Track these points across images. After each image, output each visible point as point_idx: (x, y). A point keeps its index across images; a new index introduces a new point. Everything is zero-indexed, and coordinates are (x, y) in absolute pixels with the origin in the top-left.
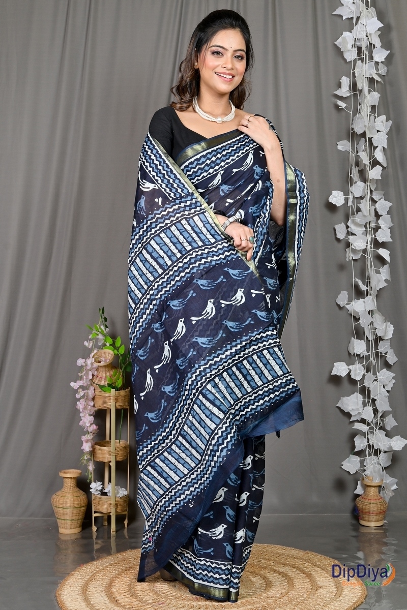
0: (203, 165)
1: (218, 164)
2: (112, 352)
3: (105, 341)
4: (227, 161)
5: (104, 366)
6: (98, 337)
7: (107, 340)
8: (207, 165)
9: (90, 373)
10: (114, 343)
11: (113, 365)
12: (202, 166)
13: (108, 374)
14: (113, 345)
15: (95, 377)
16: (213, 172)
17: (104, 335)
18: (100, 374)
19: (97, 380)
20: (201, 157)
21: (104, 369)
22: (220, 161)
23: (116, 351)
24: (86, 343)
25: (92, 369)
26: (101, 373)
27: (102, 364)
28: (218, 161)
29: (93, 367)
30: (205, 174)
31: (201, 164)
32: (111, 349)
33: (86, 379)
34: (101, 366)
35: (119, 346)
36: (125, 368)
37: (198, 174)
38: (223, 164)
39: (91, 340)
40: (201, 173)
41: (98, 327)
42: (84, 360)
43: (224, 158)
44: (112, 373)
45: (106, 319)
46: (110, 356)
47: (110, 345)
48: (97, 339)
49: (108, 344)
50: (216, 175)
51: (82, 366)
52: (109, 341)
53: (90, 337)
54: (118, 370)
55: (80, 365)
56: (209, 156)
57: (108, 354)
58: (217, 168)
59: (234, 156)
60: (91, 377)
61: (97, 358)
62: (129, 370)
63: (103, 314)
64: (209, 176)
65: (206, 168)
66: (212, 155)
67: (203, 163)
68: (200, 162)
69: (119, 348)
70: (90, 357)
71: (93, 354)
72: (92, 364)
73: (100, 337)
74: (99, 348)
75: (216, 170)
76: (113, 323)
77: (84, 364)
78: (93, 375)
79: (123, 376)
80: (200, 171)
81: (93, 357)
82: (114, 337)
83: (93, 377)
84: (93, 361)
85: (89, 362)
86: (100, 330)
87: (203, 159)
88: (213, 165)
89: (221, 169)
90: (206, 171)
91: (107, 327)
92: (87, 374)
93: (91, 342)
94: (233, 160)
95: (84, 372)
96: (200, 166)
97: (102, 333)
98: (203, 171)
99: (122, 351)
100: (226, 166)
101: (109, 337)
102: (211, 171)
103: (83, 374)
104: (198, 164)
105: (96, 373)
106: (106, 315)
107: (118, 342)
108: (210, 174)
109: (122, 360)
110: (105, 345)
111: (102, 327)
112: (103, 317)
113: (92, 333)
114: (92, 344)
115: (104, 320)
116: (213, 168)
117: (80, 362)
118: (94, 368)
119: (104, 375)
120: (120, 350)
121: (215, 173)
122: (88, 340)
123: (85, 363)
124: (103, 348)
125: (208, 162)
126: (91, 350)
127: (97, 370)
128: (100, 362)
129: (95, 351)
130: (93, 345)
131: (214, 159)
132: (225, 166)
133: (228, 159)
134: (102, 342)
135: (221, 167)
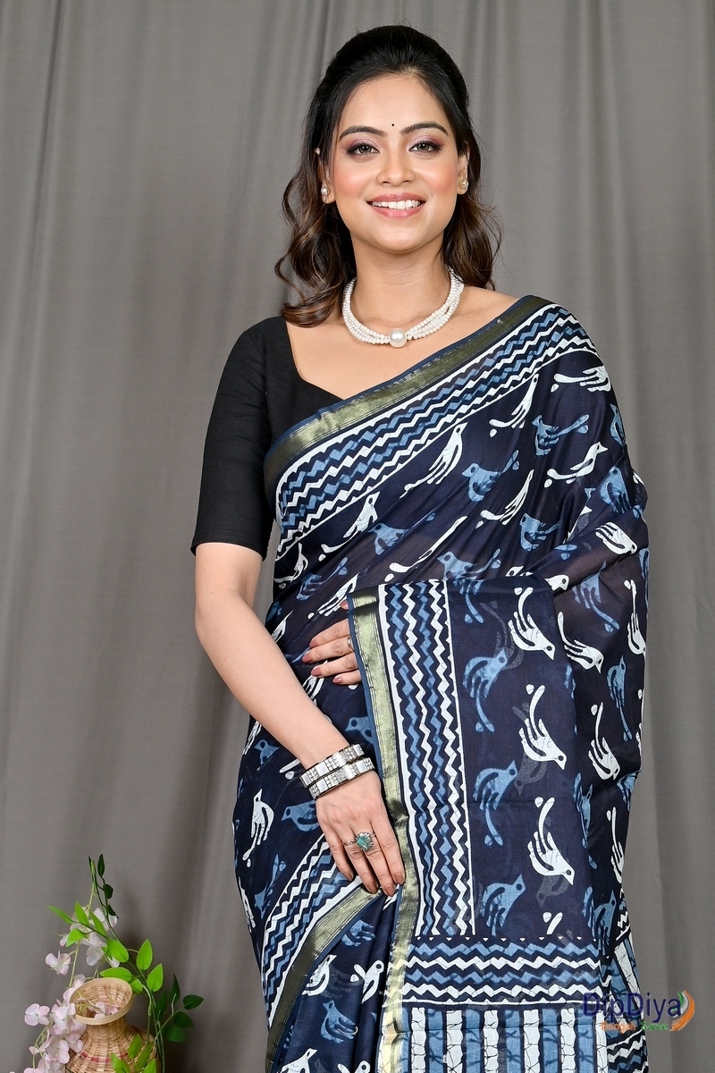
0: (321, 482)
1: (360, 477)
2: (126, 986)
3: (108, 953)
4: (387, 464)
5: (105, 1026)
6: (85, 941)
7: (113, 952)
8: (331, 480)
9: (64, 1047)
10: (133, 957)
11: (131, 1024)
12: (318, 485)
13: (115, 1050)
14: (130, 964)
15: (76, 1057)
16: (349, 499)
17: (105, 937)
18: (93, 1050)
19: (84, 1067)
20: (313, 459)
21: (103, 1035)
22: (366, 467)
23: (137, 982)
24: (51, 960)
25: (70, 1034)
26: (95, 1045)
27: (99, 1019)
28: (361, 468)
29: (72, 1028)
30: (329, 505)
31: (315, 480)
32: (124, 978)
33: (52, 1063)
34: (95, 1027)
35: (147, 967)
36: (166, 1032)
37: (311, 505)
38: (374, 474)
39: (65, 950)
40: (318, 504)
41: (87, 914)
42: (46, 1009)
43: (379, 458)
44: (126, 1045)
45: (108, 891)
46: (121, 996)
47: (121, 965)
48: (84, 948)
49: (115, 963)
50: (360, 505)
51: (40, 1027)
52: (119, 954)
53: (62, 943)
54: (146, 1037)
55: (35, 1024)
56: (336, 455)
57: (115, 993)
58: (358, 485)
59: (405, 447)
60: (65, 1058)
61: (83, 1002)
62: (176, 1036)
63: (101, 874)
64: (339, 509)
65: (330, 489)
66: (344, 450)
67: (320, 474)
68: (313, 473)
69: (147, 973)
70: (62, 1000)
71: (70, 992)
72: (70, 1020)
73: (93, 941)
74: (91, 974)
75: (356, 493)
76: (131, 904)
77: (46, 1021)
78: (72, 1053)
79: (158, 1056)
80: (313, 498)
81: (71, 1002)
82: (132, 942)
83: (71, 1058)
84: (73, 1012)
85: (61, 1014)
86: (91, 922)
87: (319, 466)
88: (346, 480)
89: (370, 489)
90: (330, 497)
91: (113, 913)
92: (53, 1049)
93: (66, 956)
94: (402, 459)
95: (47, 1045)
96: (314, 485)
97: (97, 929)
98: (321, 498)
99: (156, 981)
100: (385, 478)
101: (118, 944)
102: (343, 495)
103: (42, 1049)
104: (307, 480)
105: (79, 1047)
106: (109, 878)
107: (145, 958)
108: (340, 503)
109: (155, 1010)
110: (108, 966)
111: (99, 914)
112: (101, 885)
113: (68, 931)
114: (68, 962)
115: (102, 893)
116: (347, 487)
117: (35, 1014)
118: (74, 1032)
119: (103, 1052)
120: (150, 981)
121: (354, 500)
122: (57, 950)
123: (48, 1016)
124: (102, 973)
125: (333, 471)
126: (66, 981)
127: (84, 1036)
128: (91, 1014)
129: (78, 984)
130: (70, 966)
131: (348, 462)
132: (380, 478)
133: (390, 458)
134: (99, 956)
135: (371, 482)
